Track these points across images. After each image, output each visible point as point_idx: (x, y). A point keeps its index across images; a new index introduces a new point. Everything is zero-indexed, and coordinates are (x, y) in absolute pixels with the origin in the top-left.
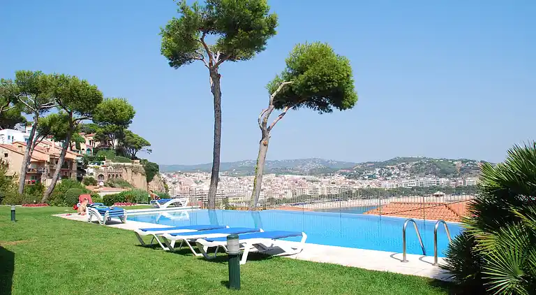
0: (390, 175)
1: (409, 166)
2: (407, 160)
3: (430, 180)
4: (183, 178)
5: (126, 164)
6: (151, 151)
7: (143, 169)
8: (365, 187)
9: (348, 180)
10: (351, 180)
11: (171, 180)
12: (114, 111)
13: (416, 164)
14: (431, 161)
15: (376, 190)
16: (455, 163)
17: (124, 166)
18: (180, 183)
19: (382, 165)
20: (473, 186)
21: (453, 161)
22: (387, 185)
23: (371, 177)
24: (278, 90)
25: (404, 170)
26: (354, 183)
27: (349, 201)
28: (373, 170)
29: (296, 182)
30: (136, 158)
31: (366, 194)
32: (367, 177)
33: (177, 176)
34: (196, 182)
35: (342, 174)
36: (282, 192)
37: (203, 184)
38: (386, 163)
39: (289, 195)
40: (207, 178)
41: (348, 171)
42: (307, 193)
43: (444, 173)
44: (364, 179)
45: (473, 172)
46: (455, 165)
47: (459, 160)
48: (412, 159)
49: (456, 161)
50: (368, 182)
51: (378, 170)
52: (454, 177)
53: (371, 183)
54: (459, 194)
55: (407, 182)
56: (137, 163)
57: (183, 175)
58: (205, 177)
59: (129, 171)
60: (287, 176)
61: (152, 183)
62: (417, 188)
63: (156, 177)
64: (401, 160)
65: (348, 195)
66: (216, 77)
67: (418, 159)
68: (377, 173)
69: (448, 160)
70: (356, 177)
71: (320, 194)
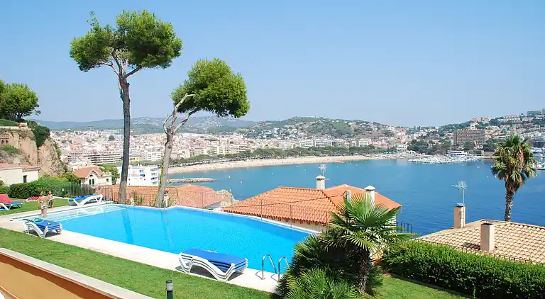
0: (287, 134)
1: (306, 126)
2: (305, 120)
3: (326, 141)
4: (73, 137)
5: (12, 128)
6: (39, 112)
7: (32, 133)
8: (263, 147)
9: (246, 139)
10: (249, 140)
11: (59, 138)
12: (18, 101)
13: (313, 124)
14: (327, 122)
15: (273, 149)
16: (350, 124)
17: (10, 130)
18: (71, 142)
19: (280, 124)
20: (366, 147)
21: (349, 121)
22: (286, 145)
23: (270, 136)
24: (181, 102)
25: (302, 130)
26: (252, 142)
27: (248, 160)
28: (272, 129)
29: (194, 141)
30: (23, 121)
31: (264, 154)
32: (265, 137)
33: (67, 134)
34: (88, 141)
35: (241, 132)
36: (180, 151)
37: (96, 143)
38: (285, 122)
39: (187, 156)
40: (100, 136)
41: (247, 130)
42: (205, 153)
43: (340, 134)
44: (262, 138)
45: (366, 133)
46: (349, 126)
47: (354, 121)
48: (309, 119)
49: (351, 122)
50: (266, 141)
51: (276, 129)
52: (348, 137)
53: (269, 143)
54: (352, 154)
55: (305, 142)
56: (24, 127)
57: (74, 133)
58: (97, 135)
59: (16, 136)
60: (186, 135)
61: (42, 148)
62: (314, 148)
63: (47, 141)
64: (298, 120)
65: (246, 155)
66: (125, 86)
67: (315, 119)
68: (275, 132)
69: (343, 120)
70: (255, 136)
71: (218, 154)
